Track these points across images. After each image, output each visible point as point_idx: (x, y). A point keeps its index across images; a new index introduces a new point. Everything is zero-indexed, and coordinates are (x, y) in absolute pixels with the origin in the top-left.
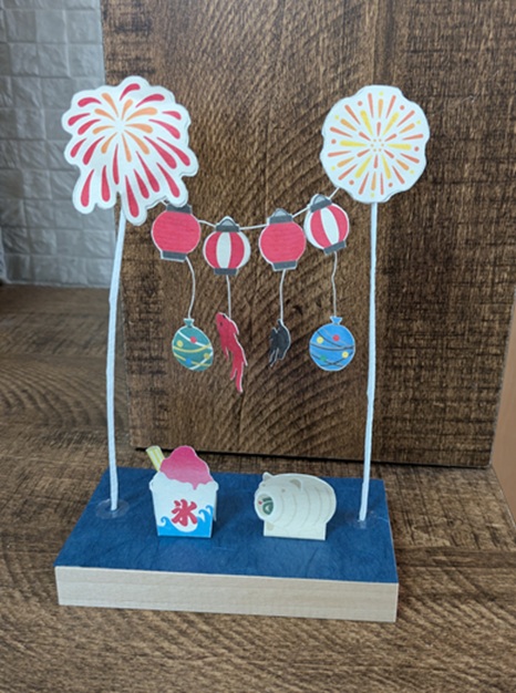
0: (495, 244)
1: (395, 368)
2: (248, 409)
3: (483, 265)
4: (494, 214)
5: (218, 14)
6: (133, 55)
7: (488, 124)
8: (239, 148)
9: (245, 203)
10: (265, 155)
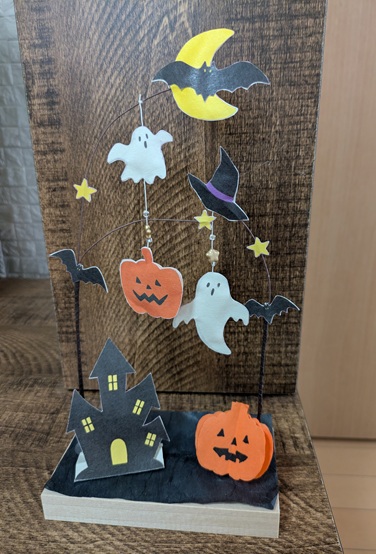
0: (290, 254)
1: (231, 333)
2: (139, 363)
3: (283, 267)
4: (287, 235)
5: (103, 113)
6: (50, 140)
7: (280, 179)
8: (122, 197)
9: (128, 232)
10: (139, 201)
